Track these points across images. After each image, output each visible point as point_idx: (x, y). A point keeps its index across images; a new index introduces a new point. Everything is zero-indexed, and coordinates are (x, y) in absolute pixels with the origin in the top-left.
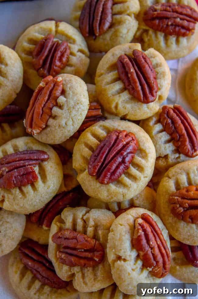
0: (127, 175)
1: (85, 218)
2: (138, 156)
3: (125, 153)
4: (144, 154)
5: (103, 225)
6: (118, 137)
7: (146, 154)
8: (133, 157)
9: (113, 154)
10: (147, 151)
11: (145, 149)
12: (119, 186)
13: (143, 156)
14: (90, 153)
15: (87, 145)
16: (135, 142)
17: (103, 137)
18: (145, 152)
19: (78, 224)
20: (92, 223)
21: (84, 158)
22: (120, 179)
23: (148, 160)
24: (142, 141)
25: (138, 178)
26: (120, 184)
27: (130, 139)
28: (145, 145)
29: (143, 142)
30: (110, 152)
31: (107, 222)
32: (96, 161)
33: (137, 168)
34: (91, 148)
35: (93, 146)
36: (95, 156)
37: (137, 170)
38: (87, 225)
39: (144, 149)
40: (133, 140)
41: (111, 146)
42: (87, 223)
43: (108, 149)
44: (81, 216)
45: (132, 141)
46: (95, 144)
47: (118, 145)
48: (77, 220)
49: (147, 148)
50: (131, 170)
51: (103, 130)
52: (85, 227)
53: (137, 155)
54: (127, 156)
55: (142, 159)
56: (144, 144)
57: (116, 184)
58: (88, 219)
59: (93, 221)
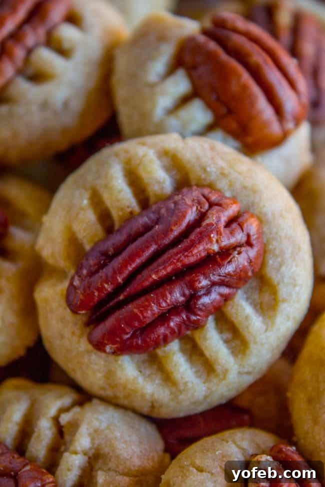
0: (188, 346)
1: (65, 419)
2: (247, 299)
3: (204, 282)
4: (266, 297)
5: (118, 457)
6: (202, 216)
7: (275, 299)
8: (226, 298)
9: (163, 273)
10: (283, 291)
11: (278, 284)
12: (148, 372)
13: (261, 303)
14: (98, 231)
15: (97, 202)
16: (252, 253)
17: (156, 195)
18: (274, 292)
19: (35, 435)
20: (83, 441)
21: (73, 242)
22: (160, 352)
23: (273, 323)
24: (277, 252)
25: (219, 368)
26: (155, 367)
27: (240, 237)
28: (283, 268)
29: (279, 259)
30: (155, 264)
31: (135, 452)
32: (102, 273)
33: (228, 335)
34: (104, 217)
35: (115, 214)
36: (105, 254)
37: (226, 342)
38: (65, 444)
39: (276, 283)
40: (249, 243)
41: (166, 241)
42: (67, 437)
43: (153, 248)
44: (53, 411)
45: (243, 249)
46: (122, 209)
47: (188, 249)
48: (38, 419)
49: (286, 280)
50: (205, 339)
51: (167, 169)
52: (57, 449)
53: (246, 293)
54: (208, 293)
55: (257, 311)
56: (281, 265)
57: (144, 362)
58: (75, 425)
59: (90, 435)
